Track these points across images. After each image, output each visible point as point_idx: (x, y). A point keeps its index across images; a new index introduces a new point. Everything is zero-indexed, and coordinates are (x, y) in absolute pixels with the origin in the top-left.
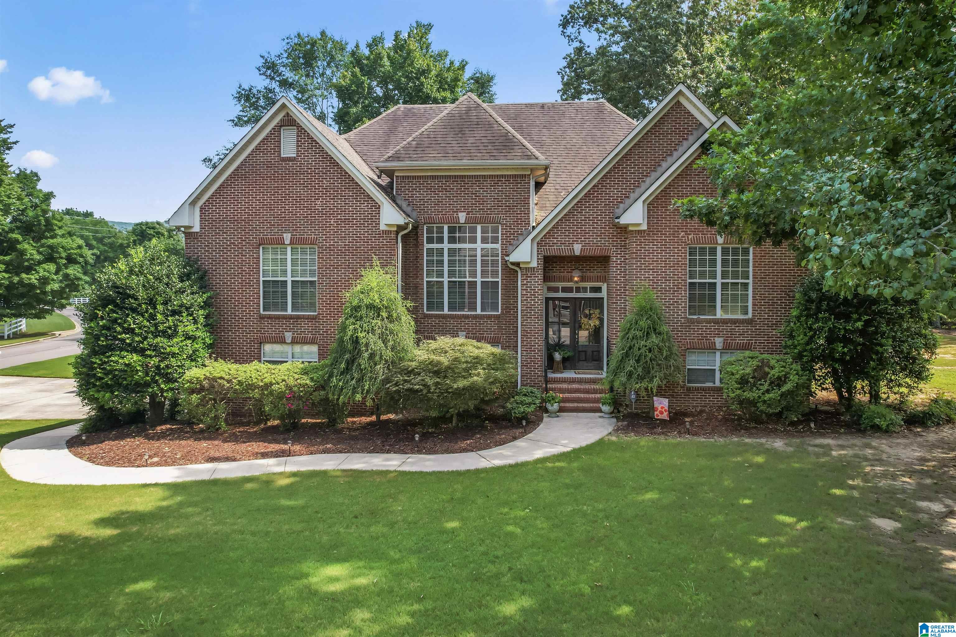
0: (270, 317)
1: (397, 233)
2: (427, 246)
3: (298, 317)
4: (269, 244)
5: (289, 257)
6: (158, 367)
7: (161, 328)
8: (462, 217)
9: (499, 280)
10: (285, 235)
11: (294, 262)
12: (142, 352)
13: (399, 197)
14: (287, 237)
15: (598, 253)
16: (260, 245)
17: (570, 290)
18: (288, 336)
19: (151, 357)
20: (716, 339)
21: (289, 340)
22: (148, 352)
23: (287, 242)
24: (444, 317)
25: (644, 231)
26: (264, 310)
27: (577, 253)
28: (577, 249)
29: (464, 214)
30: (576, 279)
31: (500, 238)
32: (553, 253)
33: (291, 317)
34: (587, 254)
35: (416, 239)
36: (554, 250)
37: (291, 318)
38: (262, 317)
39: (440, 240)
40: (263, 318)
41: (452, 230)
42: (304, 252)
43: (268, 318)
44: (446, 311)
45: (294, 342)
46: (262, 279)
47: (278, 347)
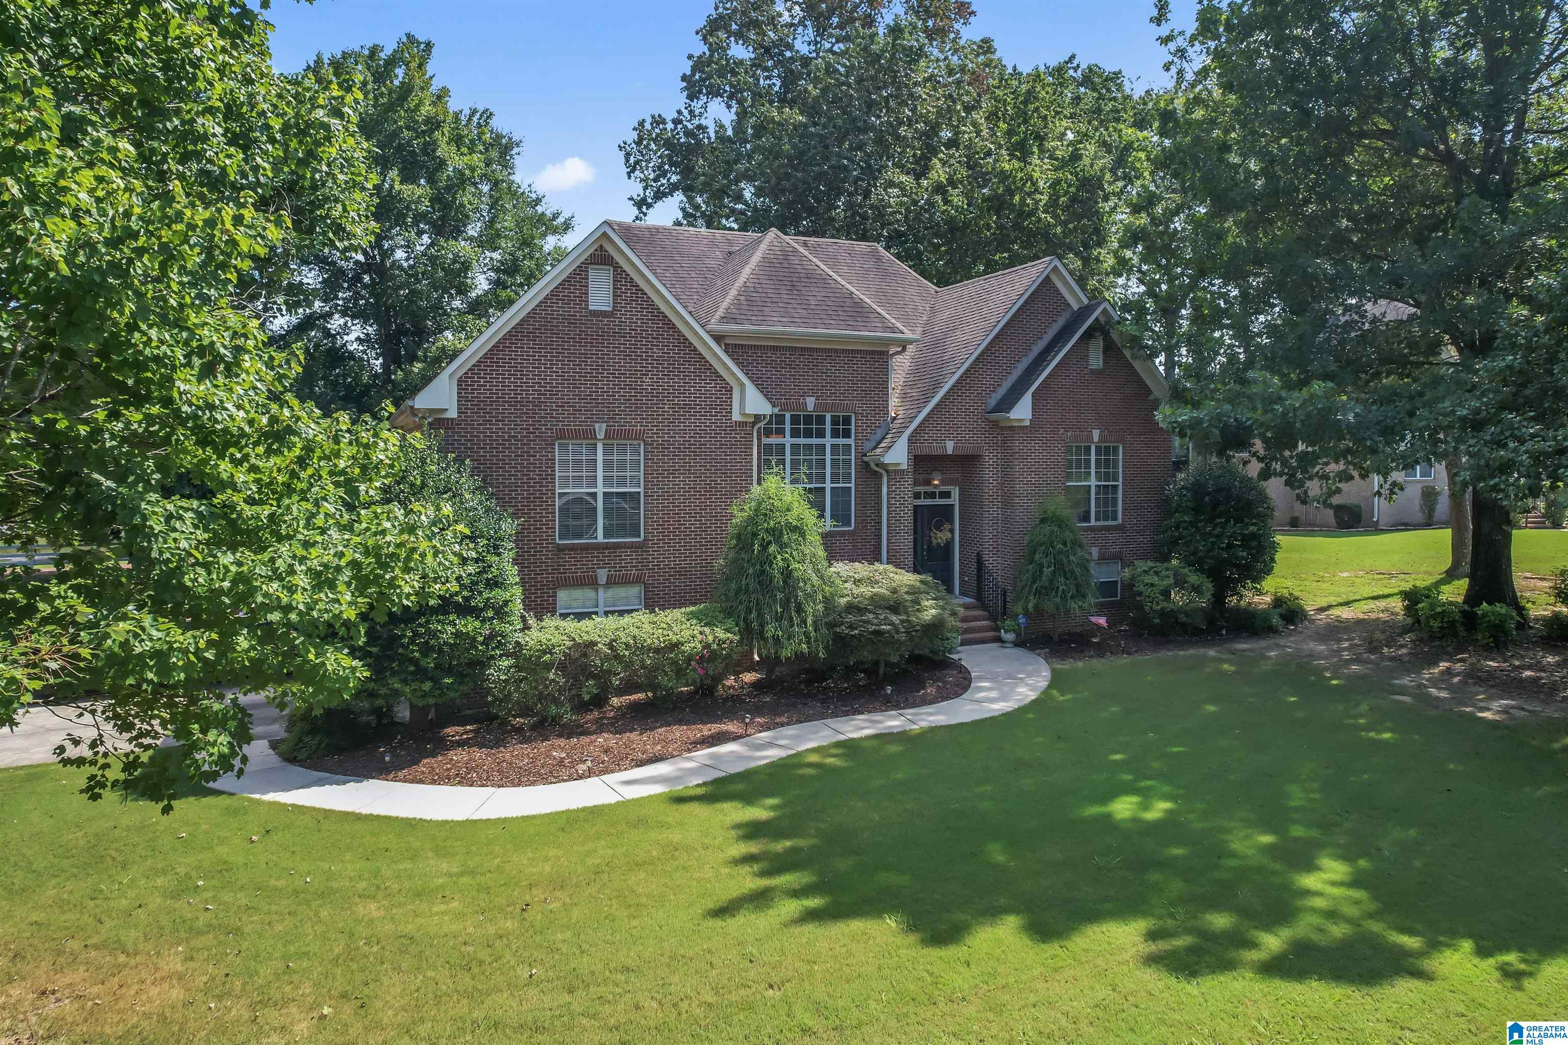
0: (573, 548)
1: (754, 424)
2: (764, 440)
3: (617, 546)
4: (569, 438)
5: (600, 457)
8: (811, 402)
9: (852, 485)
10: (597, 426)
11: (608, 464)
14: (600, 429)
15: (970, 452)
16: (555, 440)
17: (932, 495)
18: (602, 575)
20: (1093, 548)
21: (602, 580)
23: (601, 435)
26: (562, 538)
27: (949, 452)
28: (950, 447)
29: (813, 399)
30: (936, 482)
31: (853, 431)
32: (926, 452)
33: (606, 546)
34: (959, 452)
36: (925, 449)
37: (607, 548)
38: (560, 549)
39: (780, 433)
40: (562, 550)
41: (795, 420)
42: (622, 450)
43: (570, 550)
45: (611, 582)
46: (558, 491)
47: (578, 593)
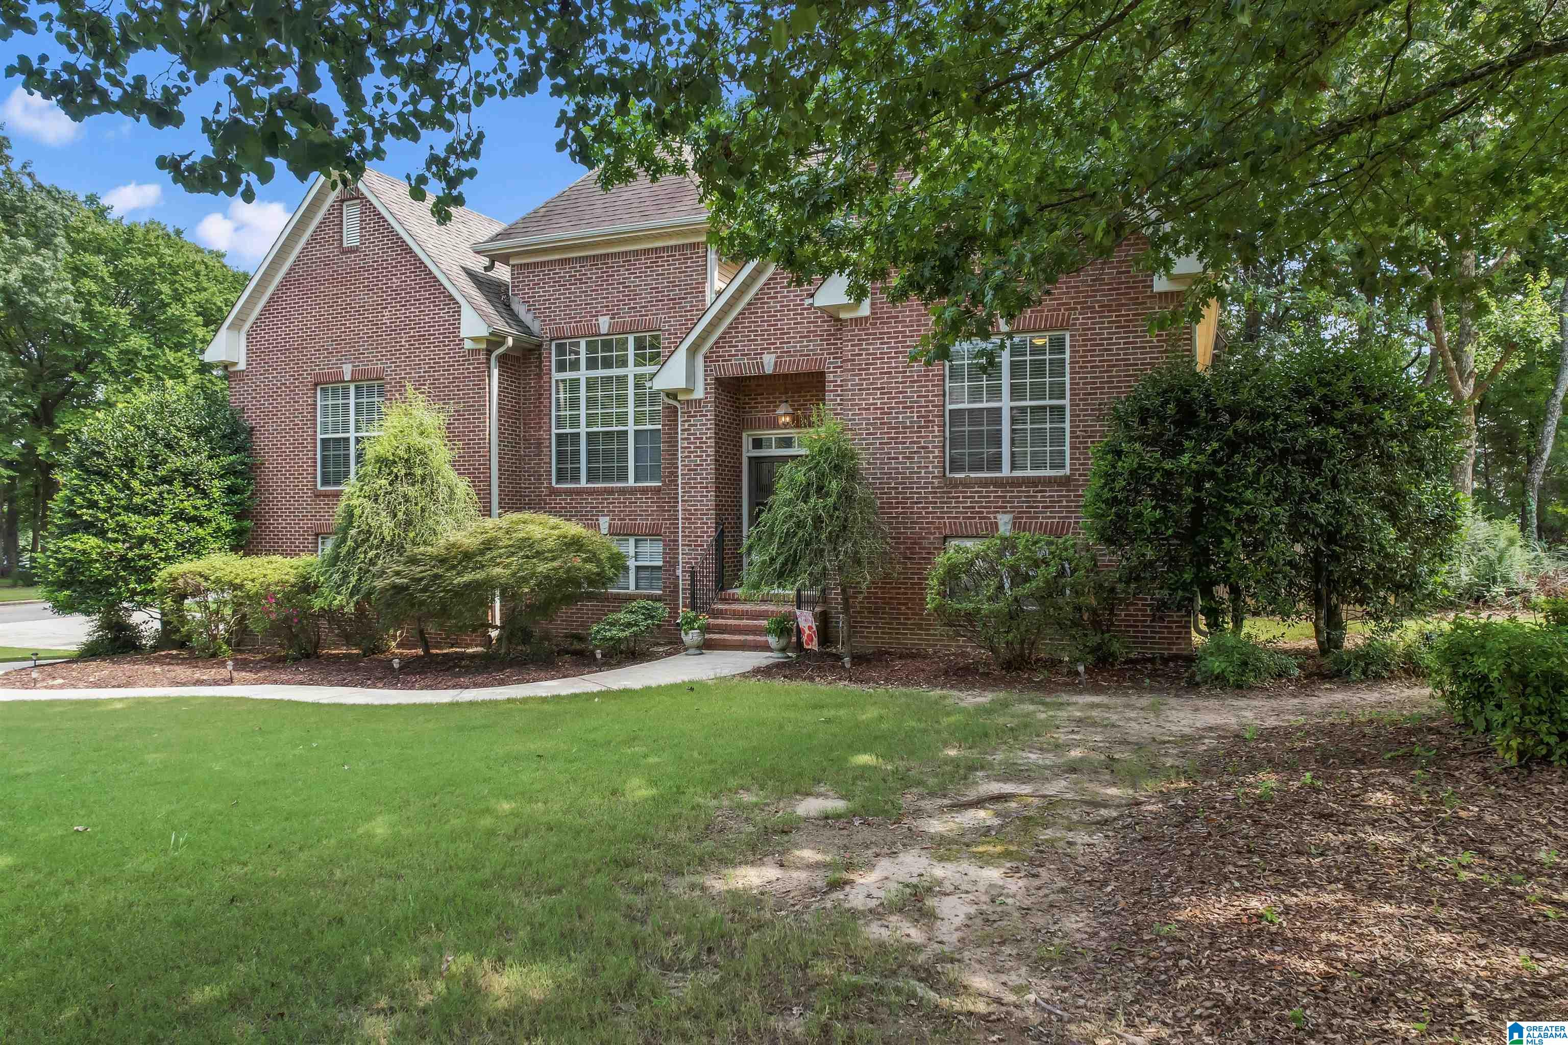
1: (489, 352)
2: (556, 376)
4: (328, 383)
5: (352, 401)
6: (123, 558)
7: (137, 500)
8: (604, 323)
9: (661, 426)
10: (346, 368)
11: (358, 409)
12: (101, 533)
13: (516, 299)
15: (804, 368)
16: (316, 385)
19: (116, 541)
20: (999, 516)
22: (110, 535)
24: (579, 492)
25: (866, 318)
26: (323, 484)
27: (769, 370)
28: (769, 363)
29: (607, 318)
30: (783, 420)
31: (662, 355)
32: (729, 373)
34: (785, 370)
35: (539, 367)
36: (731, 370)
38: (318, 495)
39: (575, 365)
40: (323, 497)
41: (591, 347)
42: (369, 394)
44: (583, 483)
46: (319, 436)
